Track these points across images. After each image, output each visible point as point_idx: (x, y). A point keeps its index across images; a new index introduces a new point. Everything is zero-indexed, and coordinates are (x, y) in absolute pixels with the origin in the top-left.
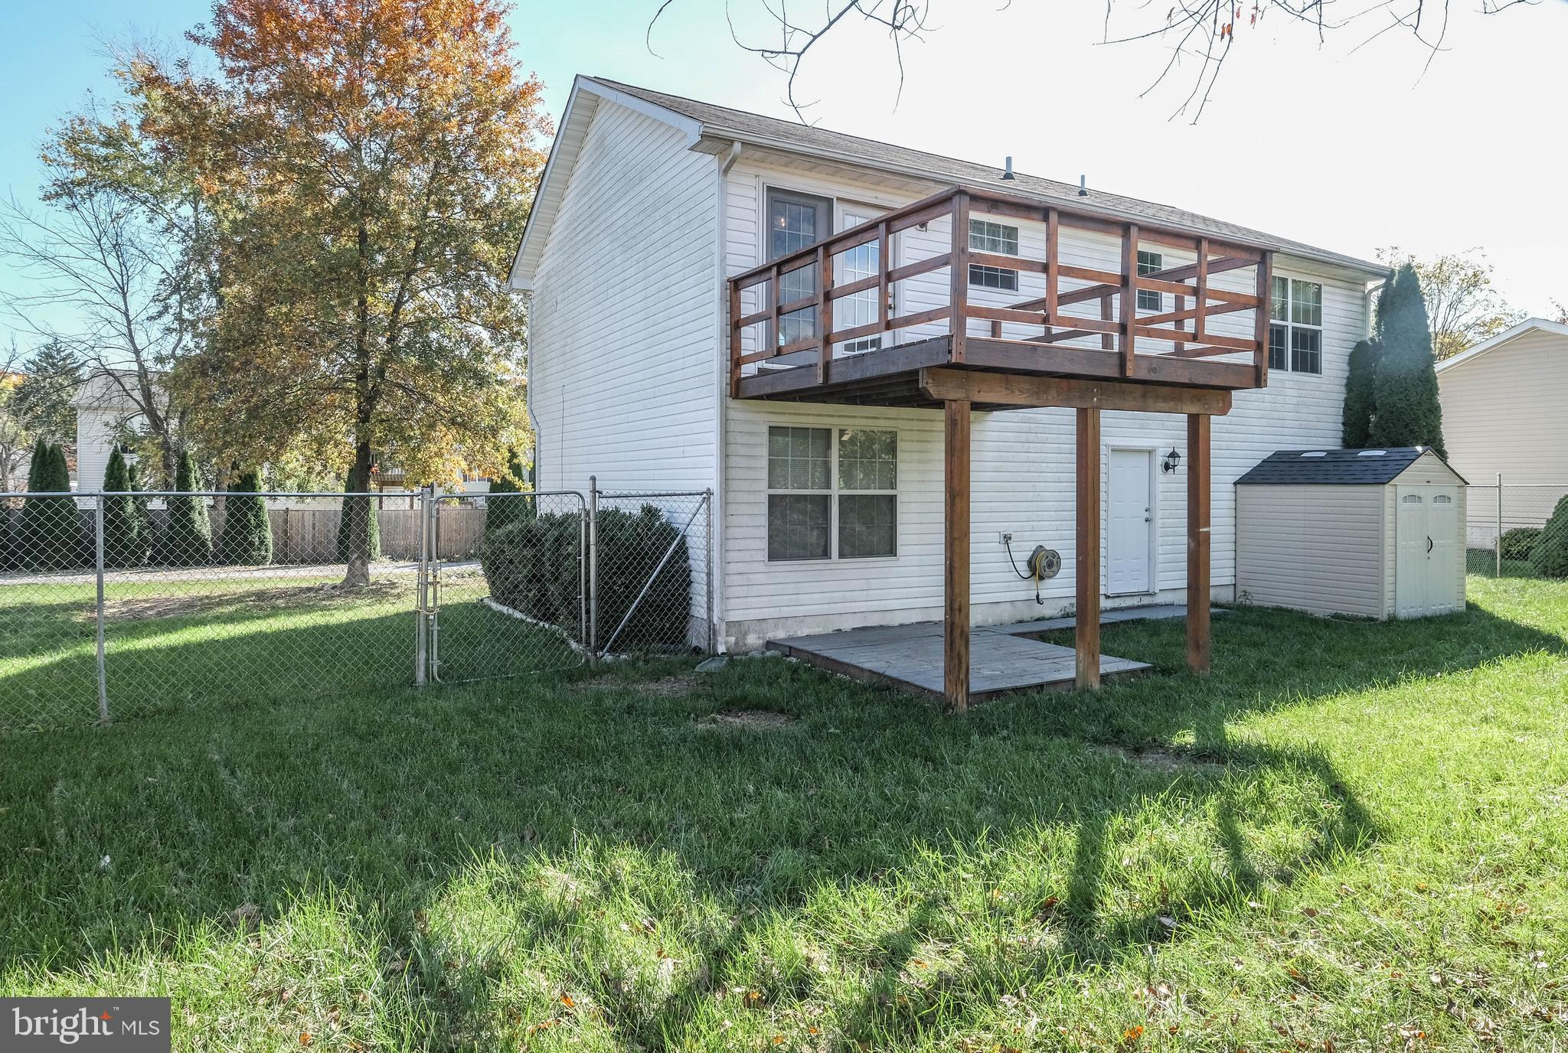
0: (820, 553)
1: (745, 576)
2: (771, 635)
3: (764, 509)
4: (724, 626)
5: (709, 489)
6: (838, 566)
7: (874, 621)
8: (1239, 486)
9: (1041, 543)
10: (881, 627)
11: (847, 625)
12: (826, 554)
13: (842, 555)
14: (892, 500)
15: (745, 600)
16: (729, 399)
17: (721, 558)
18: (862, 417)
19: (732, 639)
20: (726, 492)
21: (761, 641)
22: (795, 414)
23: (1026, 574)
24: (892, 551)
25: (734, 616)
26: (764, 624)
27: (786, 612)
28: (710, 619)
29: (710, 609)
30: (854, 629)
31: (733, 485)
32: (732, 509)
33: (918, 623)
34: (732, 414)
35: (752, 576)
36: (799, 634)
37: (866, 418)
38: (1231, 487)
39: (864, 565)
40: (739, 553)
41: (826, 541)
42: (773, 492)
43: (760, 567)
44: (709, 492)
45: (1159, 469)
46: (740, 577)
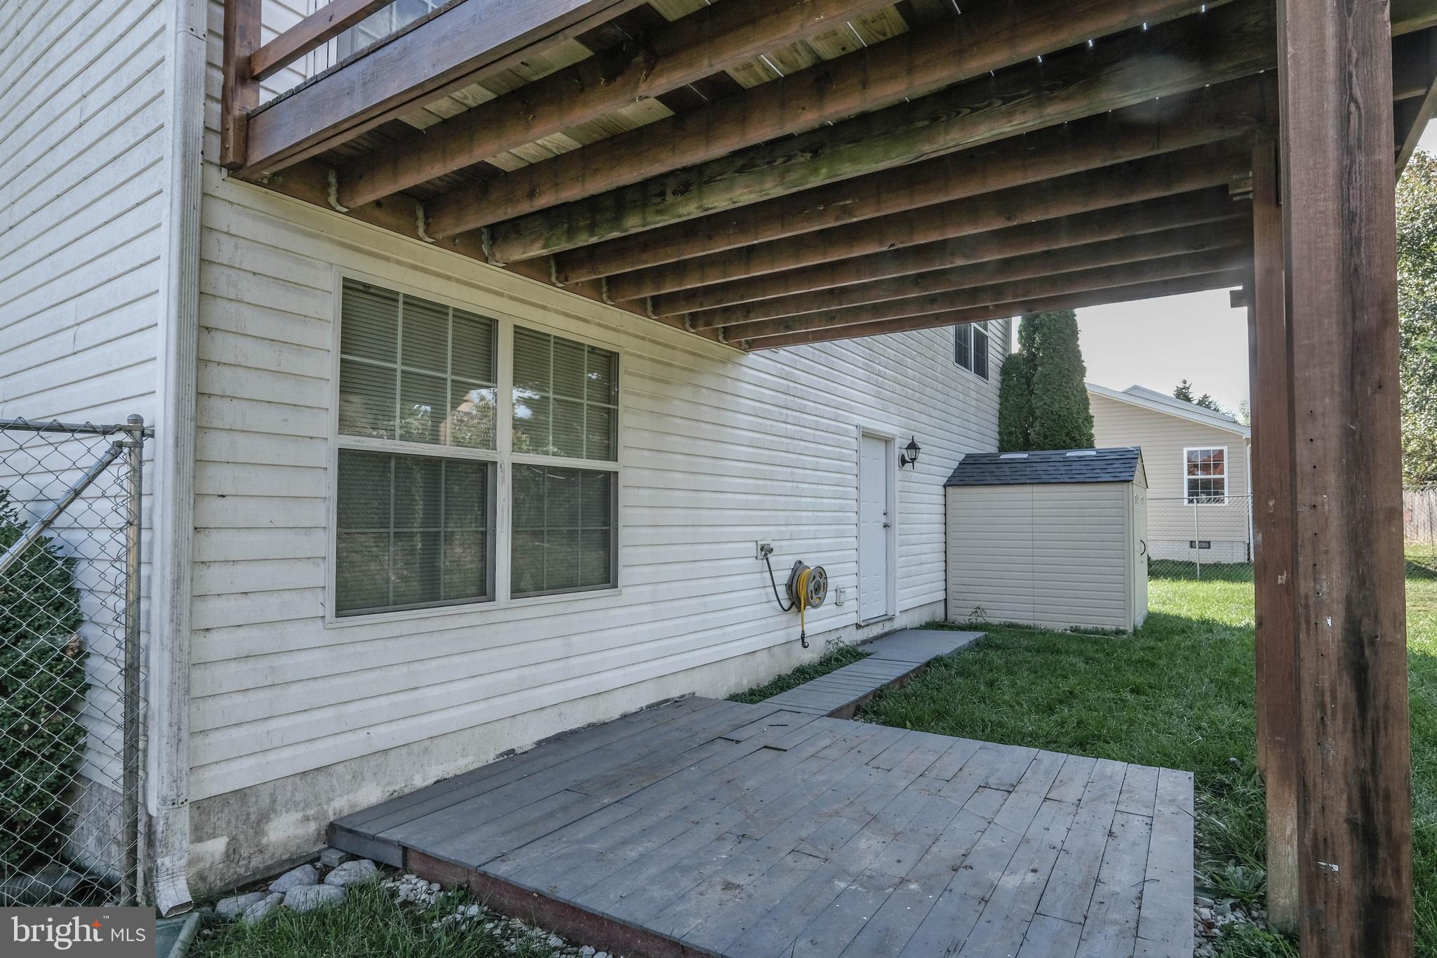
0: (473, 590)
1: (263, 664)
2: (340, 805)
3: (328, 485)
4: (183, 820)
5: (137, 420)
6: (509, 615)
7: (576, 719)
8: (949, 489)
9: (799, 557)
10: (592, 726)
11: (524, 737)
12: (483, 590)
13: (517, 591)
14: (608, 482)
15: (262, 728)
16: (217, 177)
17: (176, 621)
18: (557, 312)
19: (216, 847)
20: (200, 429)
21: (312, 827)
22: (416, 268)
23: (786, 604)
24: (607, 578)
25: (217, 782)
26: (322, 779)
27: (383, 736)
28: (133, 802)
29: (132, 773)
30: (539, 743)
31: (224, 413)
32: (218, 478)
33: (650, 707)
34: (224, 217)
35: (286, 660)
36: (419, 782)
37: (566, 315)
38: (942, 488)
39: (559, 608)
40: (244, 601)
41: (483, 558)
42: (352, 442)
43: (313, 634)
44: (138, 430)
45: (897, 462)
46: (244, 666)
